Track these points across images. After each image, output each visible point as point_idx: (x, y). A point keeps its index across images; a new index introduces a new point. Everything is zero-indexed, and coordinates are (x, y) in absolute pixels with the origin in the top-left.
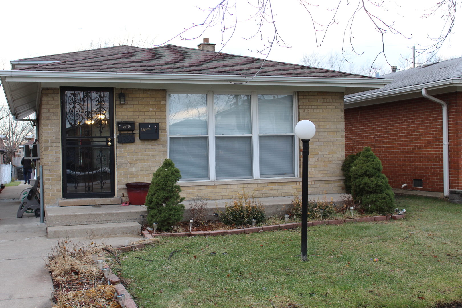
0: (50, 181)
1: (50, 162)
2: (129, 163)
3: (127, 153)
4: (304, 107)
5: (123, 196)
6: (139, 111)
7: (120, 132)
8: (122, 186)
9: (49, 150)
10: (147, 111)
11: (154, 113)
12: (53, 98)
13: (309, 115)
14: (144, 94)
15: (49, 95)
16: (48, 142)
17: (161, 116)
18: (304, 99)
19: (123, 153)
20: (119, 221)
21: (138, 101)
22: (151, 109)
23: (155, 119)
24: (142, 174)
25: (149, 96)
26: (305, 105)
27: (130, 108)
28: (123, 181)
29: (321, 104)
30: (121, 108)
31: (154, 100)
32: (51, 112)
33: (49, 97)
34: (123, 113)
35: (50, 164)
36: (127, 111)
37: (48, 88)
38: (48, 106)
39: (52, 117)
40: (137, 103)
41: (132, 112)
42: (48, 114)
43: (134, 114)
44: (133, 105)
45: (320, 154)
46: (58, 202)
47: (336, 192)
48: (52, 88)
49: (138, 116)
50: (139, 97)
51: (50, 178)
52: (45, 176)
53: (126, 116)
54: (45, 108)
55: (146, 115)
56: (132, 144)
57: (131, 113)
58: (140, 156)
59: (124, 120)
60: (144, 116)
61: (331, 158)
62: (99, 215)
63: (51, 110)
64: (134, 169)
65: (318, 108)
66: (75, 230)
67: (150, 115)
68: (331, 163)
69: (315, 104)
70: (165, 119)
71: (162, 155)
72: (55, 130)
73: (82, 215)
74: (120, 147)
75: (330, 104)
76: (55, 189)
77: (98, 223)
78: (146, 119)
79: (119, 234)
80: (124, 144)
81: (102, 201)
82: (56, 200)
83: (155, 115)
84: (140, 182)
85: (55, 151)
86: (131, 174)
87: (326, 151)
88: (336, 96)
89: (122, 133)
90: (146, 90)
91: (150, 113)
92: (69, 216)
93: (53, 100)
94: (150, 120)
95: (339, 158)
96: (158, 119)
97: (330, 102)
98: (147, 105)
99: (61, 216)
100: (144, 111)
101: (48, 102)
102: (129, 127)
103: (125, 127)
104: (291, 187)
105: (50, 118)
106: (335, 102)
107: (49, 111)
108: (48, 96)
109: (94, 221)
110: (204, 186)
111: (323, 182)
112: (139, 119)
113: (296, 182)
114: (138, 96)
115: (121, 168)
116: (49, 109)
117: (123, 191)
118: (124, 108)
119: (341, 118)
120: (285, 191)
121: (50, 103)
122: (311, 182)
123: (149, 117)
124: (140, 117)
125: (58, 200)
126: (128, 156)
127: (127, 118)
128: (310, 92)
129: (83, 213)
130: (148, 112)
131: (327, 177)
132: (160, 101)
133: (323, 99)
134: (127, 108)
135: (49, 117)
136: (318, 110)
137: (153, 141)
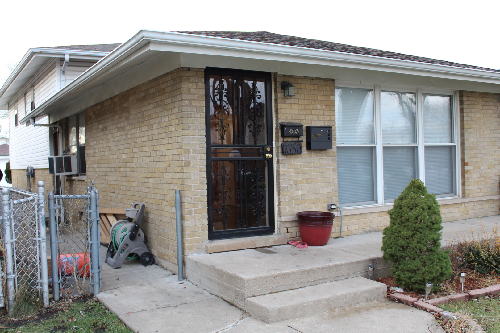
0: (193, 215)
1: (192, 185)
2: (294, 184)
3: (291, 170)
4: (468, 110)
5: (288, 232)
6: (305, 109)
7: (283, 139)
8: (287, 217)
9: (192, 165)
10: (314, 109)
11: (322, 112)
12: (197, 85)
13: (472, 120)
14: (310, 84)
15: (191, 79)
16: (190, 153)
17: (330, 117)
18: (467, 100)
19: (287, 169)
20: (338, 278)
21: (304, 94)
22: (319, 107)
23: (324, 120)
24: (309, 199)
25: (316, 87)
26: (469, 109)
27: (295, 103)
28: (287, 210)
29: (481, 107)
30: (284, 103)
31: (322, 94)
32: (193, 106)
33: (191, 82)
34: (286, 110)
35: (193, 187)
36: (291, 109)
37: (189, 68)
38: (190, 97)
39: (195, 114)
40: (302, 97)
41: (297, 110)
42: (190, 109)
43: (300, 113)
44: (299, 99)
45: (481, 168)
46: (204, 246)
47: (494, 213)
48: (195, 68)
49: (304, 116)
50: (305, 89)
51: (193, 209)
52: (186, 207)
53: (290, 116)
54: (185, 100)
55: (314, 115)
56: (298, 156)
57: (296, 112)
58: (306, 174)
59: (288, 122)
60: (311, 116)
61: (490, 173)
62: (314, 271)
63: (193, 103)
64: (300, 193)
65: (479, 113)
66: (306, 304)
67: (318, 115)
68: (490, 180)
69: (477, 107)
70: (335, 121)
71: (331, 171)
72: (200, 135)
73: (291, 273)
74: (283, 160)
75: (488, 108)
76: (200, 226)
77: (313, 283)
78: (314, 120)
79: (361, 302)
80: (288, 156)
81: (264, 241)
82: (201, 243)
83: (324, 115)
84: (308, 211)
85: (200, 168)
86: (297, 200)
87: (486, 165)
88: (494, 98)
89: (286, 139)
90: (313, 79)
91: (317, 112)
92: (275, 277)
93: (195, 87)
94: (318, 121)
95: (496, 173)
96: (326, 120)
97: (489, 106)
98: (315, 100)
99: (264, 278)
100: (311, 108)
101: (189, 90)
102: (297, 131)
103: (291, 131)
104: (456, 210)
105: (193, 115)
106: (494, 106)
107: (190, 104)
108: (189, 80)
109: (308, 282)
110: (377, 213)
111: (484, 203)
112: (305, 120)
113: (461, 203)
114: (303, 86)
115: (285, 191)
116: (190, 100)
117: (288, 225)
118: (288, 103)
119: (498, 125)
120: (452, 215)
121: (193, 91)
122: (474, 203)
123: (316, 118)
124: (307, 118)
125: (205, 244)
126: (293, 174)
127: (292, 119)
128: (473, 92)
129: (292, 270)
130: (316, 111)
131: (487, 196)
132: (329, 96)
133: (484, 101)
134: (291, 104)
135: (191, 114)
136: (479, 115)
137: (322, 152)
